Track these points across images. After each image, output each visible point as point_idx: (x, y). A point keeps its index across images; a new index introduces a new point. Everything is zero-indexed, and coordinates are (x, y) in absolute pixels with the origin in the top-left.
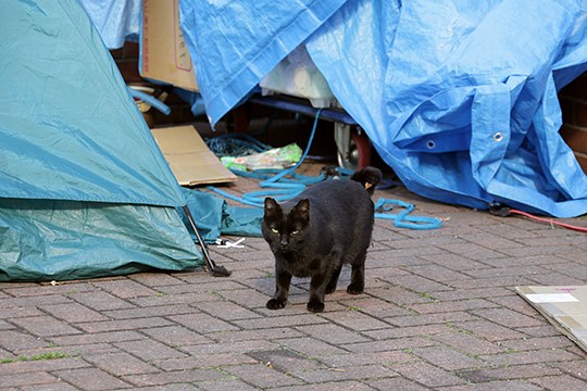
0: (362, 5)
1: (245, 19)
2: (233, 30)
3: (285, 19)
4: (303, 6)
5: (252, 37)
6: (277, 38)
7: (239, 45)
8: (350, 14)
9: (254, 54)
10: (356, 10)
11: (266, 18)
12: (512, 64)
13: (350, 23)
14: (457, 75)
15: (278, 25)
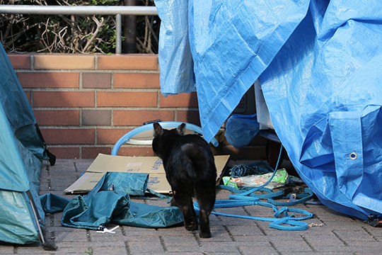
0: (307, 55)
1: (217, 64)
2: (211, 73)
3: (242, 64)
4: (253, 53)
5: (223, 79)
6: (239, 79)
7: (215, 85)
8: (297, 61)
9: (226, 91)
10: (302, 58)
11: (229, 63)
12: (372, 97)
13: (297, 68)
14: (337, 105)
15: (238, 69)
